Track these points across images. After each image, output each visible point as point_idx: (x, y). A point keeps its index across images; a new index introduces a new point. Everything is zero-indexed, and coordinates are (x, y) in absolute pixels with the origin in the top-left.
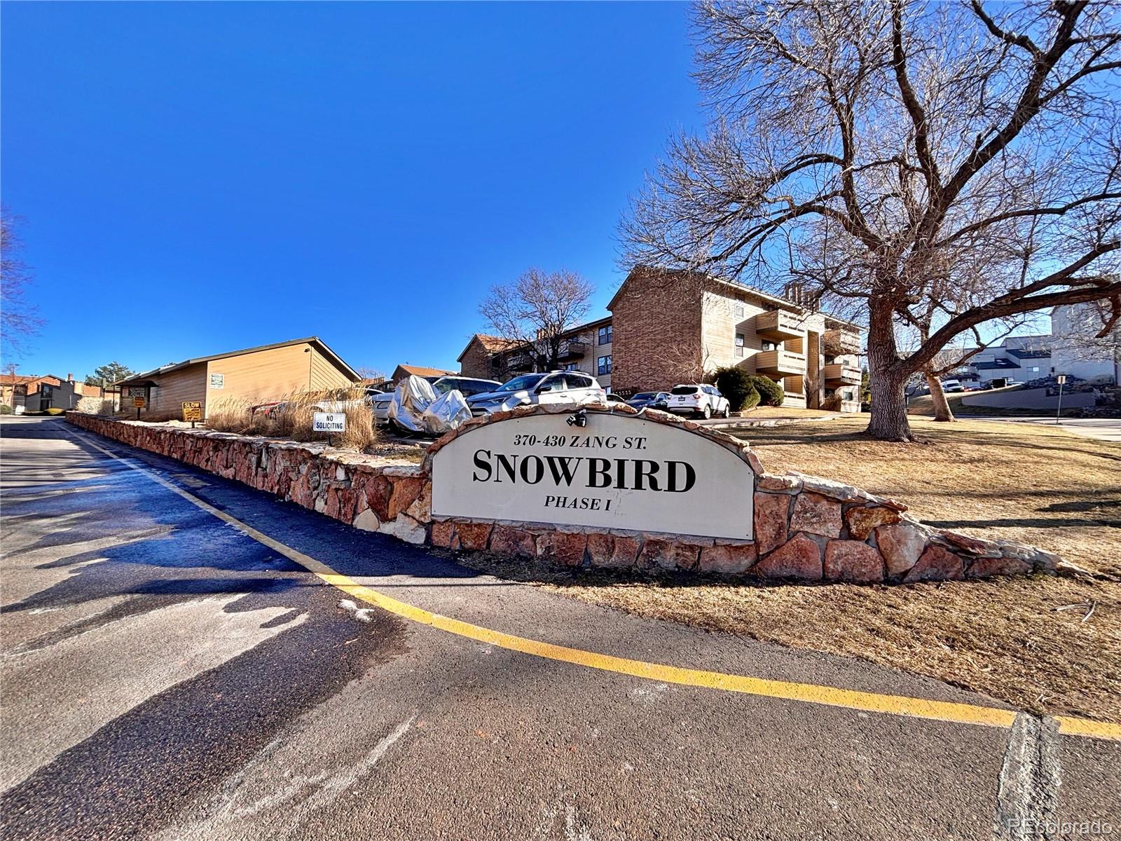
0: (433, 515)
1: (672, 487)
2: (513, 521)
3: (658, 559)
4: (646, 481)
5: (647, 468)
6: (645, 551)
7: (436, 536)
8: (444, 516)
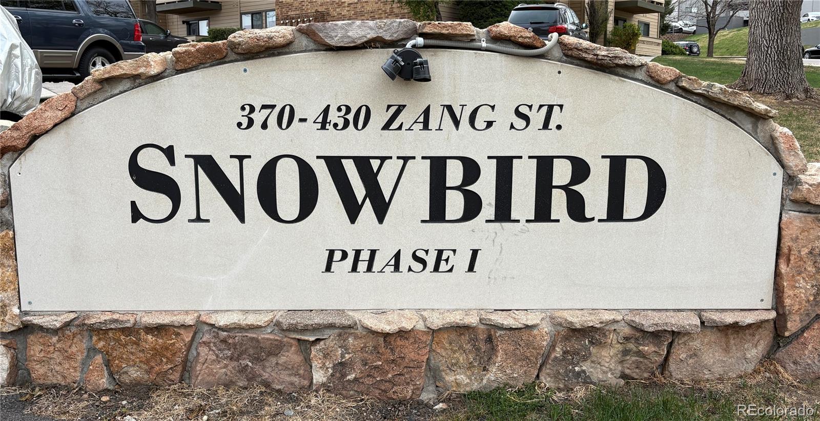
0: (26, 313)
1: (615, 212)
2: (246, 312)
3: (586, 366)
4: (559, 200)
5: (562, 173)
6: (558, 352)
7: (40, 362)
8: (57, 313)
